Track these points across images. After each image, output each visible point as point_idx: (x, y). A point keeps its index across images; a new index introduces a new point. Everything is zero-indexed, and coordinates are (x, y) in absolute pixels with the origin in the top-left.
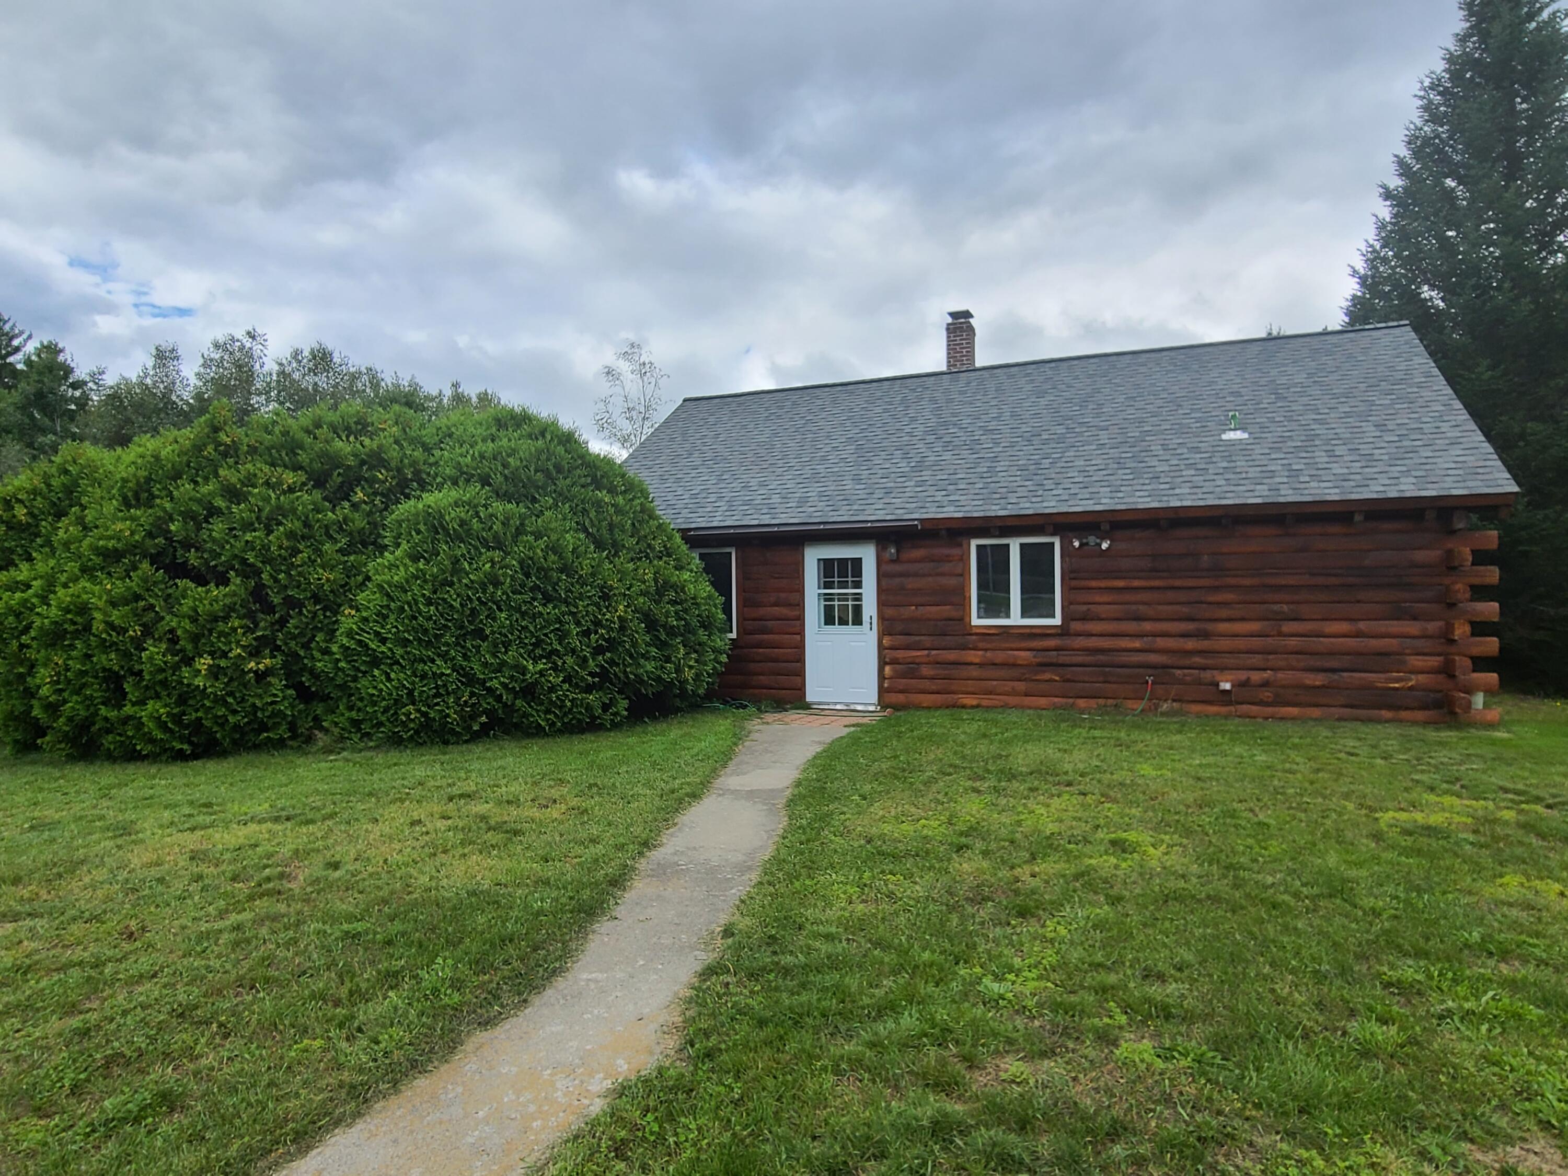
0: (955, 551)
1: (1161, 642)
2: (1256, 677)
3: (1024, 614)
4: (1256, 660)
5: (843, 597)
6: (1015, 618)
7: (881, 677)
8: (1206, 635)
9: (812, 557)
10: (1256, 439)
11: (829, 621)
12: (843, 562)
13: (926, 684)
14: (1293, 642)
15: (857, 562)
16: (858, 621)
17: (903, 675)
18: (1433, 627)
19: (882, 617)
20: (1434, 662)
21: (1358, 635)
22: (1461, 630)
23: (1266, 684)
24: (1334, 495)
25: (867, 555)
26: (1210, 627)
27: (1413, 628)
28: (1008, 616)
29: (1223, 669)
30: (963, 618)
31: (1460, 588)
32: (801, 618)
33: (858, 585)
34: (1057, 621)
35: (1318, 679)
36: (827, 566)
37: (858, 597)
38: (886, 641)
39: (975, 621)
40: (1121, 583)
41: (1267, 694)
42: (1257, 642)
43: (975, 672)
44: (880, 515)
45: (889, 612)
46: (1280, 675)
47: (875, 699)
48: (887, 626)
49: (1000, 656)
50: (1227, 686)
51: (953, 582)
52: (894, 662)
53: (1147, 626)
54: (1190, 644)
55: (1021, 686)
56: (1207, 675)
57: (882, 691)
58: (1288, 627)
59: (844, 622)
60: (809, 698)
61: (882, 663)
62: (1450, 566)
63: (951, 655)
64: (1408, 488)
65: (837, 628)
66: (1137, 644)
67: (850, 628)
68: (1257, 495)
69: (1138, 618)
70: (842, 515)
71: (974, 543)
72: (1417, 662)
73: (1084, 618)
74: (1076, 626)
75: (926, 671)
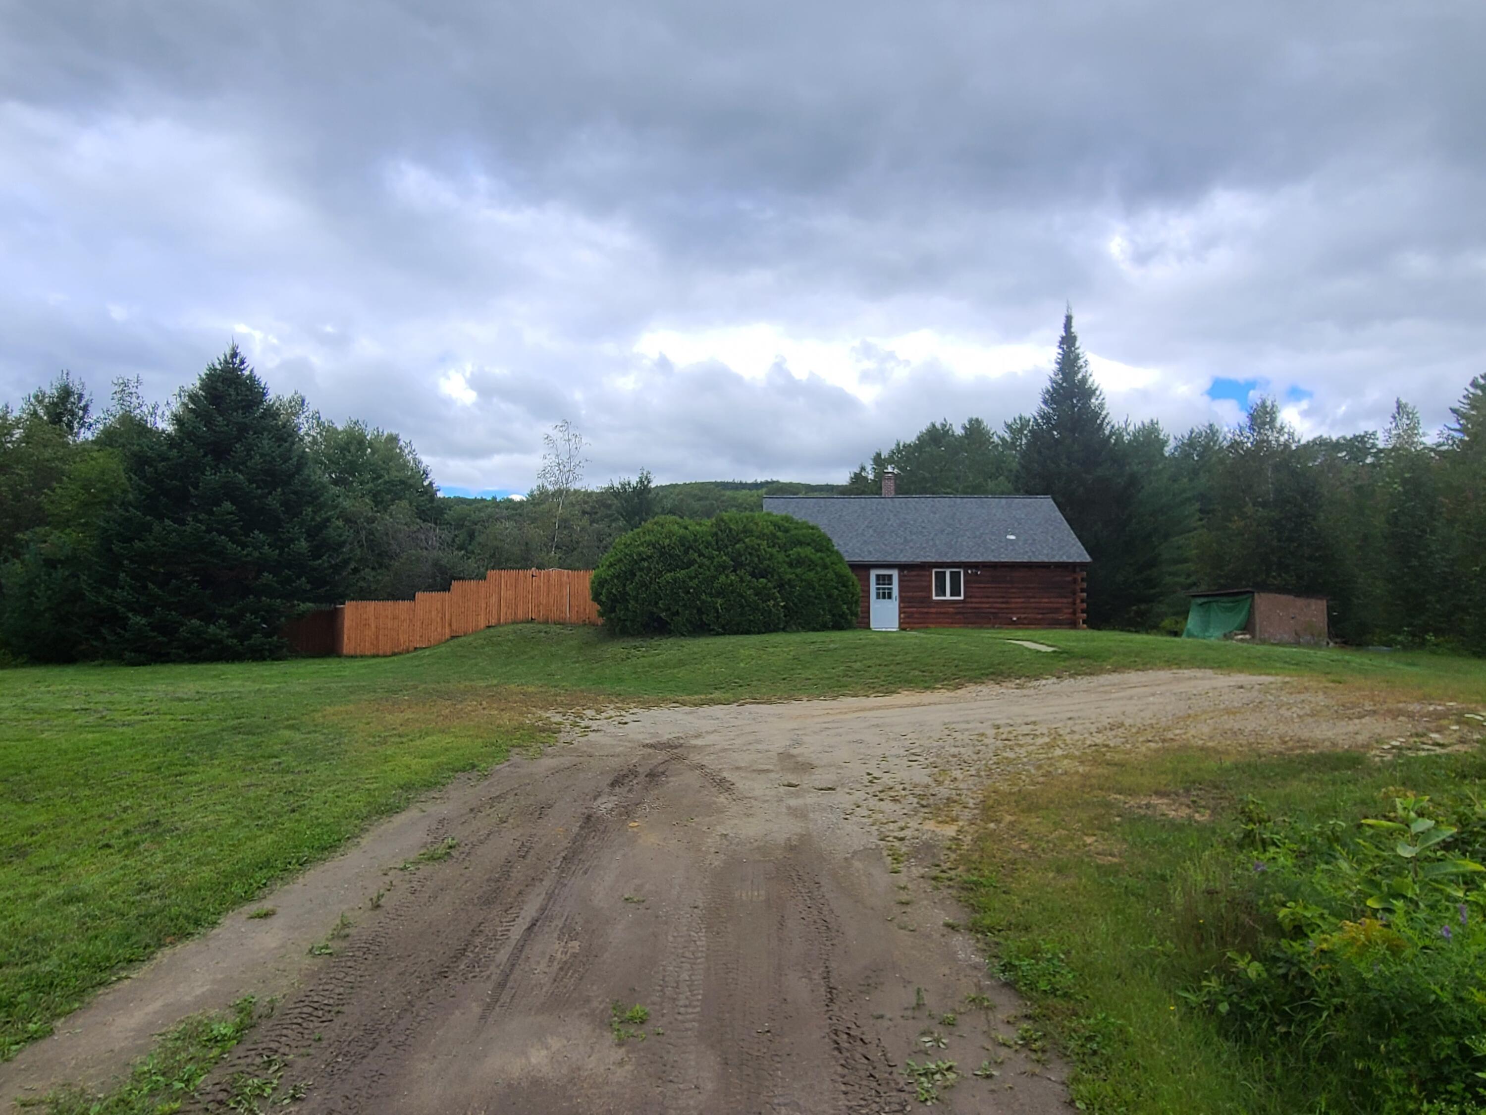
0: (927, 573)
1: (995, 605)
2: (1023, 616)
3: (951, 595)
4: (1023, 611)
5: (884, 589)
6: (948, 597)
7: (900, 618)
8: (1007, 603)
9: (873, 573)
10: (1018, 539)
11: (878, 597)
12: (884, 576)
13: (916, 620)
14: (1033, 605)
15: (890, 577)
16: (890, 597)
17: (908, 617)
18: (1070, 600)
19: (900, 596)
20: (1071, 610)
21: (1051, 603)
22: (1078, 601)
23: (1025, 618)
24: (1046, 560)
25: (895, 573)
26: (1010, 600)
27: (1065, 600)
28: (945, 595)
29: (1013, 613)
30: (930, 596)
31: (1078, 588)
32: (869, 597)
33: (891, 584)
34: (962, 598)
35: (1040, 616)
36: (878, 576)
37: (890, 589)
38: (902, 605)
39: (934, 598)
40: (982, 585)
41: (1025, 622)
42: (1023, 605)
43: (934, 616)
44: (904, 559)
45: (903, 594)
46: (1030, 616)
47: (897, 626)
48: (902, 599)
49: (943, 610)
50: (1015, 619)
51: (925, 584)
52: (904, 612)
53: (991, 600)
54: (1004, 606)
55: (950, 621)
56: (1009, 615)
57: (900, 623)
58: (1032, 600)
59: (884, 597)
60: (872, 626)
61: (900, 613)
62: (1075, 581)
63: (926, 610)
64: (1065, 559)
65: (882, 600)
66: (987, 606)
67: (886, 600)
68: (1025, 559)
69: (988, 597)
70: (890, 559)
71: (934, 571)
72: (1066, 611)
73: (971, 597)
74: (969, 600)
75: (916, 616)
